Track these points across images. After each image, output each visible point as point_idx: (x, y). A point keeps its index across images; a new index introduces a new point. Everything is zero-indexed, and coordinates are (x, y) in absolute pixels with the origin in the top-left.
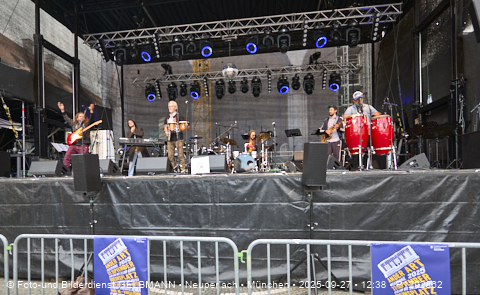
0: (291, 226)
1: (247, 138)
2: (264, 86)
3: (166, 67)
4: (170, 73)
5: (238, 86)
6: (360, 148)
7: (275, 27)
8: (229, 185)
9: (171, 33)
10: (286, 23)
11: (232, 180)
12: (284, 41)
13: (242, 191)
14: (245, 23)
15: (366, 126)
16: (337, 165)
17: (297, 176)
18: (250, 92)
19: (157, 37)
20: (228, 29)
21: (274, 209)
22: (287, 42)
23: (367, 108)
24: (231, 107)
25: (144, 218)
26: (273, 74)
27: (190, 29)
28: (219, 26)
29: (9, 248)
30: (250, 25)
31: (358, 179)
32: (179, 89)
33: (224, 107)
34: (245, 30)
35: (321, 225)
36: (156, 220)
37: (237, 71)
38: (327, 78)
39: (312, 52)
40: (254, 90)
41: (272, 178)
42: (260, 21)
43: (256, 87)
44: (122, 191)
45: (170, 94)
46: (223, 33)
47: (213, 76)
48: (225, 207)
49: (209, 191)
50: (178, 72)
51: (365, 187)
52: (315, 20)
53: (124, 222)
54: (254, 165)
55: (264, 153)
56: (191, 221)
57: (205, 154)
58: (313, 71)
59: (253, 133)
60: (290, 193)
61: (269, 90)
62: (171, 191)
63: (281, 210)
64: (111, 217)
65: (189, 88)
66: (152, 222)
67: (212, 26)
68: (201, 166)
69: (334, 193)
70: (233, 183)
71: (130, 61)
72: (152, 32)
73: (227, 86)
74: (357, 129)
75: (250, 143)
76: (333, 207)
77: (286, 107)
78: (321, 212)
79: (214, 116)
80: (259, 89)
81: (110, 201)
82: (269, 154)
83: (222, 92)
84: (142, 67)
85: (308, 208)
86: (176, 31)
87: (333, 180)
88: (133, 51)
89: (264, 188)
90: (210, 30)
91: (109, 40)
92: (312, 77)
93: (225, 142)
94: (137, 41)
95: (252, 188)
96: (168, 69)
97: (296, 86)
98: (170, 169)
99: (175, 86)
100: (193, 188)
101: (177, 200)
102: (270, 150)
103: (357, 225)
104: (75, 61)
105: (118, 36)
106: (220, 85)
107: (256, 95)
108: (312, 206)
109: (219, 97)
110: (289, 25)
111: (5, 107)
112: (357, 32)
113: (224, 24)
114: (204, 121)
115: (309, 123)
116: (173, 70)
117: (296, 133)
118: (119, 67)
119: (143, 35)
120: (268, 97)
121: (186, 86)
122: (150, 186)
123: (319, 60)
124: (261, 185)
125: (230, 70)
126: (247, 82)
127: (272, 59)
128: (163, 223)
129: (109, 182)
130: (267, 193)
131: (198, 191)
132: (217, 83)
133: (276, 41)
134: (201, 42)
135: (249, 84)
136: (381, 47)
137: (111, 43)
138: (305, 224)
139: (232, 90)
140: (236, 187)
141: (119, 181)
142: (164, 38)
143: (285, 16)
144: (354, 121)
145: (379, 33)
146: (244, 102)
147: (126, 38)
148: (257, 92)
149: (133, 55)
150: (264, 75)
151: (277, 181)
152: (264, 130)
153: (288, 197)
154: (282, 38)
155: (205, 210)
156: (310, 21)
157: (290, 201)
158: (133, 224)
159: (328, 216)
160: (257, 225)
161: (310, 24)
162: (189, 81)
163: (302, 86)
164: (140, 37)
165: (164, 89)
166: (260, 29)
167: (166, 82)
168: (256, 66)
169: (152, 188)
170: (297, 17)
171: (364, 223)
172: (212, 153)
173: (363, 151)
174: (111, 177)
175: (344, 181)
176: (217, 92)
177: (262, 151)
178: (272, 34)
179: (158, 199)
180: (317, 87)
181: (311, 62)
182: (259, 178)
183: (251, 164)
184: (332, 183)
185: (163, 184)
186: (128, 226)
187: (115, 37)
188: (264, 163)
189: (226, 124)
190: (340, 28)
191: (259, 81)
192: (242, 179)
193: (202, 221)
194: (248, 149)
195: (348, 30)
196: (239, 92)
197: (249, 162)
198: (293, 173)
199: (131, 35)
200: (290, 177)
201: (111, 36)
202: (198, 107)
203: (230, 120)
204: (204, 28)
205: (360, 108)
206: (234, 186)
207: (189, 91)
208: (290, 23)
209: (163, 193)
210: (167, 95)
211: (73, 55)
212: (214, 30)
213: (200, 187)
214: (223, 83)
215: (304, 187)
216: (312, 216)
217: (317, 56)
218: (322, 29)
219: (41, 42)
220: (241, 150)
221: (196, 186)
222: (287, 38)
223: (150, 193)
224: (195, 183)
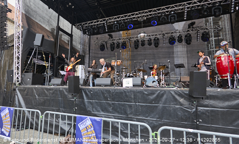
0: (182, 120)
1: (152, 69)
2: (161, 41)
3: (110, 35)
4: (112, 38)
5: (146, 42)
6: (228, 74)
7: (167, 12)
8: (144, 93)
9: (113, 20)
10: (173, 9)
11: (146, 91)
12: (173, 18)
13: (152, 97)
14: (150, 11)
15: (231, 62)
16: (212, 85)
17: (186, 91)
18: (153, 45)
19: (106, 23)
20: (141, 15)
21: (172, 109)
22: (175, 19)
23: (231, 50)
24: (142, 53)
25: (99, 109)
26: (166, 35)
27: (122, 17)
28: (137, 14)
29: (41, 117)
30: (153, 12)
31: (230, 94)
32: (116, 45)
33: (138, 53)
34: (151, 15)
35: (204, 122)
36: (105, 110)
37: (146, 35)
38: (200, 35)
39: (190, 22)
40: (155, 44)
41: (169, 91)
42: (159, 10)
43: (157, 43)
44: (89, 94)
45: (111, 48)
46: (138, 17)
47: (133, 38)
48: (142, 106)
49: (132, 96)
50: (116, 37)
51: (235, 100)
52: (191, 5)
53: (89, 109)
54: (156, 83)
55: (162, 77)
56: (123, 112)
57: (129, 77)
58: (191, 32)
59: (156, 66)
60: (182, 100)
61: (164, 43)
62: (113, 95)
63: (175, 110)
64: (83, 106)
65: (121, 45)
66: (103, 111)
67: (133, 15)
68: (128, 83)
69: (212, 102)
70: (146, 93)
71: (94, 34)
72: (104, 20)
73: (140, 42)
74: (225, 62)
75: (154, 72)
76: (212, 111)
77: (173, 52)
78: (203, 113)
79: (133, 58)
80: (158, 43)
81: (83, 98)
82: (165, 78)
83: (138, 46)
84: (99, 36)
85: (194, 110)
86: (115, 18)
87: (211, 94)
88: (96, 29)
89: (165, 97)
90: (132, 17)
91: (85, 26)
92: (190, 35)
93: (140, 70)
94: (98, 25)
95: (157, 96)
96: (111, 36)
97: (180, 40)
98: (112, 84)
99: (114, 43)
100: (124, 94)
101: (116, 100)
102: (165, 75)
103: (231, 124)
104: (71, 36)
105: (89, 23)
106: (137, 42)
107: (156, 47)
108: (197, 109)
109: (136, 48)
110: (176, 10)
111: (44, 56)
112: (220, 9)
113: (140, 13)
114: (128, 60)
115: (188, 60)
116: (113, 36)
117: (181, 66)
118: (89, 37)
119: (100, 22)
120: (162, 47)
121: (119, 44)
122: (102, 92)
123: (194, 26)
124: (163, 95)
125: (142, 35)
126: (151, 40)
127: (165, 28)
128: (108, 112)
129: (83, 89)
130: (166, 99)
131: (126, 96)
132: (135, 41)
133: (168, 18)
134: (127, 23)
135: (152, 41)
136: (236, 15)
137: (86, 27)
138: (193, 120)
139: (143, 44)
140: (148, 95)
141: (88, 89)
142: (110, 22)
143: (173, 5)
144: (223, 59)
145: (235, 7)
146: (149, 50)
147: (93, 24)
148: (157, 45)
149: (96, 31)
150: (160, 36)
151: (173, 93)
152: (161, 64)
153: (180, 102)
154: (171, 16)
155: (130, 106)
156: (188, 6)
157: (181, 105)
158: (93, 111)
159: (208, 116)
160: (161, 117)
161: (188, 8)
162: (121, 41)
163: (184, 40)
164: (99, 23)
165: (109, 45)
166: (159, 13)
167: (110, 42)
168: (156, 32)
169: (103, 93)
170: (180, 5)
171: (236, 123)
172: (132, 77)
173: (231, 77)
174: (84, 87)
175: (219, 95)
176: (135, 46)
178: (165, 15)
179: (106, 99)
180: (194, 41)
181: (189, 27)
182: (161, 91)
183: (154, 83)
184: (210, 95)
185: (109, 91)
186: (91, 111)
188: (163, 82)
189: (140, 61)
190: (208, 8)
191: (158, 39)
192: (151, 91)
193: (129, 112)
194: (153, 74)
195: (214, 8)
196: (147, 46)
198: (182, 89)
199: (95, 22)
200: (181, 91)
201: (86, 24)
202: (124, 53)
203: (142, 59)
204: (129, 16)
205: (226, 51)
207: (121, 46)
208: (176, 8)
209: (108, 96)
210: (110, 48)
211: (70, 33)
212: (134, 16)
213: (127, 94)
214: (138, 41)
215: (190, 97)
216: (197, 115)
217: (193, 24)
218: (196, 10)
219: (59, 29)
220: (149, 75)
221: (126, 93)
222: (175, 16)
223: (102, 96)
224: (125, 92)
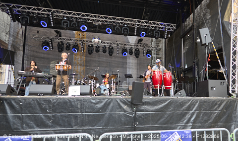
0: (125, 125)
1: (104, 77)
2: (115, 51)
3: (57, 32)
4: (60, 36)
5: (101, 49)
6: (158, 86)
7: (122, 23)
8: (91, 102)
9: (62, 14)
10: (127, 22)
12: (126, 30)
13: (99, 106)
14: (106, 18)
15: (161, 76)
16: (148, 94)
17: (129, 98)
18: (107, 53)
19: (52, 14)
20: (98, 19)
21: (117, 116)
22: (127, 31)
24: (97, 59)
25: (32, 123)
26: (120, 45)
27: (74, 14)
28: (91, 16)
30: (109, 19)
31: (157, 100)
32: (65, 46)
33: (92, 59)
34: (106, 21)
35: (140, 124)
36: (41, 124)
37: (100, 41)
38: (146, 51)
39: (139, 38)
40: (109, 52)
41: (116, 99)
42: (114, 19)
43: (111, 51)
44: (16, 106)
45: (59, 48)
46: (93, 20)
47: (87, 41)
48: (88, 115)
49: (79, 106)
50: (66, 36)
51: (160, 104)
52: (140, 24)
54: (107, 92)
55: (113, 86)
56: (66, 124)
57: (80, 84)
58: (139, 47)
59: (108, 75)
60: (125, 107)
61: (117, 53)
62: (54, 106)
63: (120, 116)
64: (5, 123)
65: (71, 46)
66: (38, 126)
67: (88, 16)
68: (74, 91)
69: (146, 107)
70: (94, 101)
71: (32, 25)
72: (49, 11)
74: (157, 77)
75: (106, 80)
76: (146, 114)
77: (126, 63)
78: (140, 117)
79: (87, 64)
80: (112, 52)
82: (116, 86)
83: (92, 51)
84: (40, 29)
85: (134, 115)
86: (65, 13)
87: (146, 101)
88: (35, 19)
89: (111, 105)
90: (86, 18)
91: (17, 9)
92: (139, 50)
93: (91, 78)
94: (39, 14)
95: (105, 104)
96: (59, 34)
97: (131, 53)
98: (54, 92)
99: (63, 43)
100: (69, 104)
101: (58, 111)
102: (116, 84)
103: (156, 123)
105: (24, 8)
107: (111, 55)
108: (135, 114)
109: (90, 54)
110: (128, 24)
112: (158, 33)
113: (95, 16)
114: (81, 65)
115: (137, 72)
116: (62, 34)
117: (130, 76)
118: (24, 27)
119: (43, 11)
120: (117, 57)
121: (70, 45)
123: (142, 42)
124: (110, 103)
125: (96, 40)
126: (106, 47)
127: (120, 38)
128: (46, 126)
129: (6, 100)
130: (113, 107)
131: (72, 106)
132: (89, 46)
133: (121, 30)
134: (80, 23)
135: (107, 49)
136: (168, 41)
137: (18, 11)
138: (133, 124)
139: (97, 51)
140: (96, 104)
141: (14, 99)
142: (57, 16)
143: (127, 19)
144: (156, 73)
145: (168, 35)
146: (104, 58)
147: (30, 11)
148: (111, 54)
149: (35, 22)
150: (115, 45)
151: (119, 101)
152: (114, 74)
153: (124, 109)
154: (124, 29)
155: (76, 117)
156: (138, 24)
157: (125, 111)
159: (143, 119)
160: (107, 125)
161: (138, 25)
162: (72, 42)
163: (134, 53)
164: (40, 12)
165: (55, 44)
166: (114, 22)
167: (57, 41)
168: (111, 40)
169: (39, 104)
170: (132, 21)
171: (159, 122)
172: (84, 84)
173: (160, 87)
174: (8, 96)
175: (151, 101)
176: (89, 50)
177: (112, 85)
178: (119, 26)
179: (44, 110)
180: (141, 55)
181: (138, 43)
182: (109, 99)
184: (146, 102)
185: (48, 101)
187: (22, 8)
188: (113, 91)
189: (93, 68)
190: (151, 29)
191: (112, 48)
192: (99, 99)
193: (73, 124)
194: (104, 83)
195: (155, 31)
196: (101, 52)
197: (105, 90)
198: (127, 97)
199: (34, 9)
200: (125, 99)
201: (19, 7)
202: (77, 57)
203: (95, 66)
204: (83, 15)
206: (94, 103)
207: (71, 48)
208: (129, 22)
209: (47, 107)
210: (57, 48)
212: (88, 18)
213: (73, 103)
214: (92, 46)
215: (132, 104)
216: (135, 119)
217: (141, 40)
218: (143, 29)
220: (101, 83)
221: (71, 103)
222: (127, 29)
223: (38, 107)
224: (70, 101)
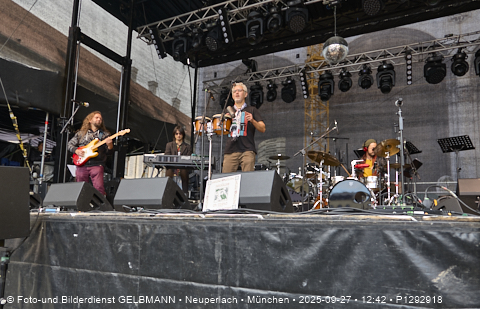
4: (254, 69)
5: (355, 79)
9: (245, 4)
18: (375, 88)
26: (415, 53)
32: (265, 91)
40: (381, 82)
43: (387, 78)
45: (252, 100)
47: (315, 67)
59: (373, 144)
61: (408, 80)
65: (279, 89)
72: (218, 9)
73: (337, 80)
80: (390, 81)
83: (329, 90)
84: (221, 67)
91: (167, 30)
96: (252, 66)
97: (460, 69)
99: (259, 87)
104: (126, 62)
105: (177, 22)
106: (326, 83)
107: (386, 90)
109: (325, 98)
119: (208, 15)
121: (275, 86)
126: (369, 71)
132: (321, 78)
135: (374, 74)
139: (345, 85)
146: (365, 103)
147: (187, 23)
148: (386, 86)
149: (195, 45)
150: (397, 57)
162: (279, 79)
164: (204, 18)
176: (322, 90)
187: (171, 25)
191: (391, 67)
194: (359, 170)
196: (356, 89)
199: (193, 17)
207: (279, 95)
214: (331, 77)
